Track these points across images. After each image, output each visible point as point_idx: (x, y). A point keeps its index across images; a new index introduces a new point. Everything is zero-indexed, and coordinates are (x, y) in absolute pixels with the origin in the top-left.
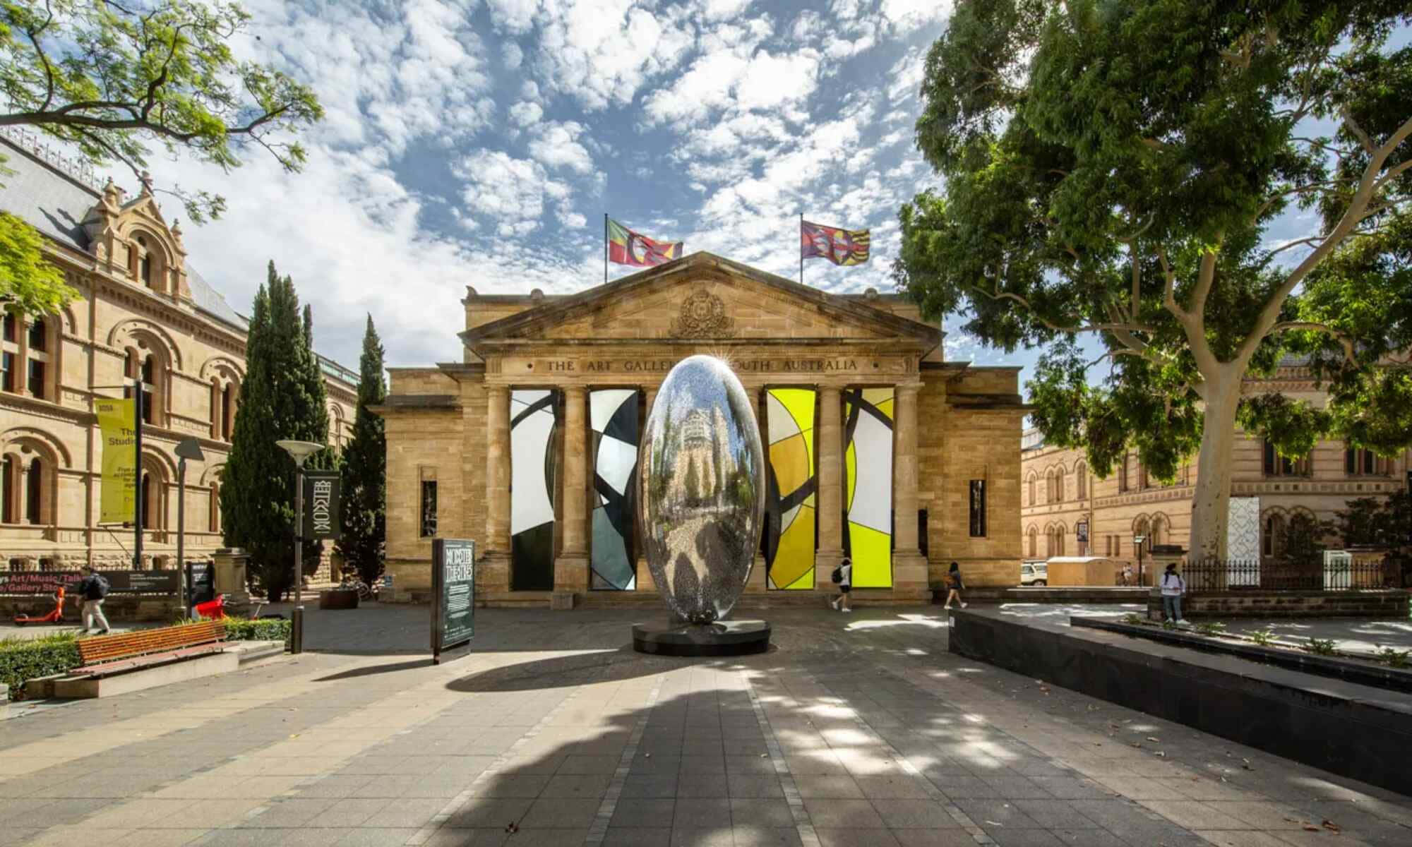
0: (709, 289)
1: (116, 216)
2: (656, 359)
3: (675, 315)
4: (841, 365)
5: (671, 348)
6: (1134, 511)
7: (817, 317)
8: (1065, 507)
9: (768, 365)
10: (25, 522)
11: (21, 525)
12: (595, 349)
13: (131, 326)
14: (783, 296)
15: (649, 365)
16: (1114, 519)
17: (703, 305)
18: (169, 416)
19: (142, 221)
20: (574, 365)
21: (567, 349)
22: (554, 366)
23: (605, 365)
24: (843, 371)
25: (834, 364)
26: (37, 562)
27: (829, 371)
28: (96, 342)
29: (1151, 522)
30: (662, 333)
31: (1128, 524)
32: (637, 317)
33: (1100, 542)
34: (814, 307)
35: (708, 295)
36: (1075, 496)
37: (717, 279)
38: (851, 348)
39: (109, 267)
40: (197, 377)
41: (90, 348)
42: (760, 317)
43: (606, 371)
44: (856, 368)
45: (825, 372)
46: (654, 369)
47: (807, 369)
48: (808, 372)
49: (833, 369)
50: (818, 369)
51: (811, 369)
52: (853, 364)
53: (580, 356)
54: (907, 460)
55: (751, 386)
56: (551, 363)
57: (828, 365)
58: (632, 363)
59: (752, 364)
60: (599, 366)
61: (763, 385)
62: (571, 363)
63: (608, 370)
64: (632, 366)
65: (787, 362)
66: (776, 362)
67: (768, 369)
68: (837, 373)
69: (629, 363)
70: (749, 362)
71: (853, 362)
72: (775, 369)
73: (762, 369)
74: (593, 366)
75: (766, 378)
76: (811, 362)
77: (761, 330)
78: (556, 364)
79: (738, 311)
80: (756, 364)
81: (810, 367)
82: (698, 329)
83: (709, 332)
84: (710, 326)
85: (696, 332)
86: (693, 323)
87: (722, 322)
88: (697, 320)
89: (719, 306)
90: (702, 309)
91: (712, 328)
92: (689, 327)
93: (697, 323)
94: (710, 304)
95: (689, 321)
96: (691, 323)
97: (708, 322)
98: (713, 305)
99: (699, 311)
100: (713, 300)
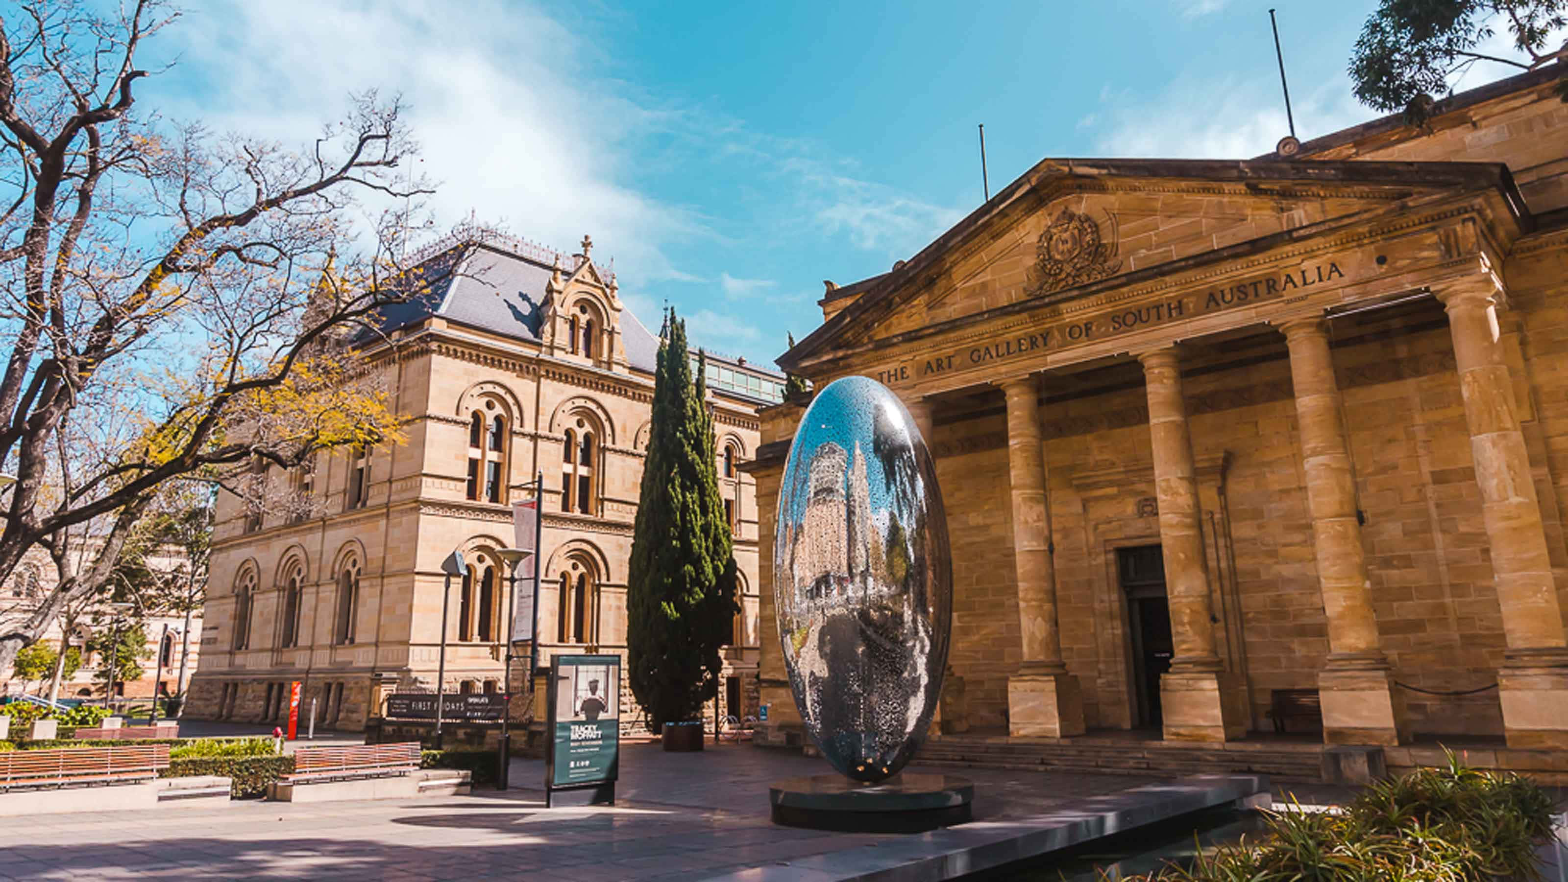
0: (1073, 208)
1: (560, 292)
2: (1009, 336)
3: (1030, 261)
4: (1312, 276)
5: (1025, 315)
7: (1251, 200)
9: (1180, 306)
10: (476, 640)
11: (474, 642)
12: (928, 342)
13: (569, 405)
14: (1183, 184)
15: (1002, 350)
17: (1065, 236)
18: (603, 500)
19: (585, 288)
20: (909, 372)
21: (896, 350)
22: (885, 376)
23: (945, 363)
24: (1317, 284)
25: (1297, 279)
26: (481, 685)
27: (1290, 292)
28: (539, 432)
30: (1016, 295)
32: (980, 279)
34: (1242, 187)
35: (1071, 217)
37: (1082, 188)
38: (1319, 241)
39: (552, 347)
40: (631, 449)
41: (535, 438)
42: (1158, 228)
43: (947, 371)
44: (1341, 275)
45: (1282, 296)
46: (1009, 353)
47: (1249, 298)
48: (1250, 303)
49: (1295, 286)
50: (1269, 292)
51: (1257, 295)
52: (1334, 268)
53: (914, 356)
54: (1488, 444)
55: (1153, 350)
56: (881, 374)
57: (1286, 282)
58: (979, 351)
59: (1153, 312)
60: (938, 366)
61: (1173, 344)
62: (904, 369)
63: (950, 368)
64: (979, 356)
65: (1212, 294)
66: (1193, 299)
67: (1181, 314)
68: (1304, 294)
69: (976, 352)
70: (1148, 309)
71: (1333, 265)
72: (1192, 311)
73: (1170, 316)
74: (931, 367)
75: (1179, 330)
76: (1255, 284)
77: (1161, 250)
78: (887, 373)
79: (1124, 228)
80: (1161, 309)
81: (1254, 293)
82: (1063, 275)
83: (1078, 276)
84: (1078, 266)
85: (1061, 280)
86: (1055, 268)
87: (1097, 255)
88: (1060, 261)
89: (1089, 230)
90: (1064, 242)
91: (1082, 268)
92: (1050, 275)
93: (1060, 265)
94: (1076, 232)
95: (1049, 267)
96: (1050, 269)
97: (1076, 260)
98: (1080, 231)
99: (1061, 247)
100: (1079, 224)
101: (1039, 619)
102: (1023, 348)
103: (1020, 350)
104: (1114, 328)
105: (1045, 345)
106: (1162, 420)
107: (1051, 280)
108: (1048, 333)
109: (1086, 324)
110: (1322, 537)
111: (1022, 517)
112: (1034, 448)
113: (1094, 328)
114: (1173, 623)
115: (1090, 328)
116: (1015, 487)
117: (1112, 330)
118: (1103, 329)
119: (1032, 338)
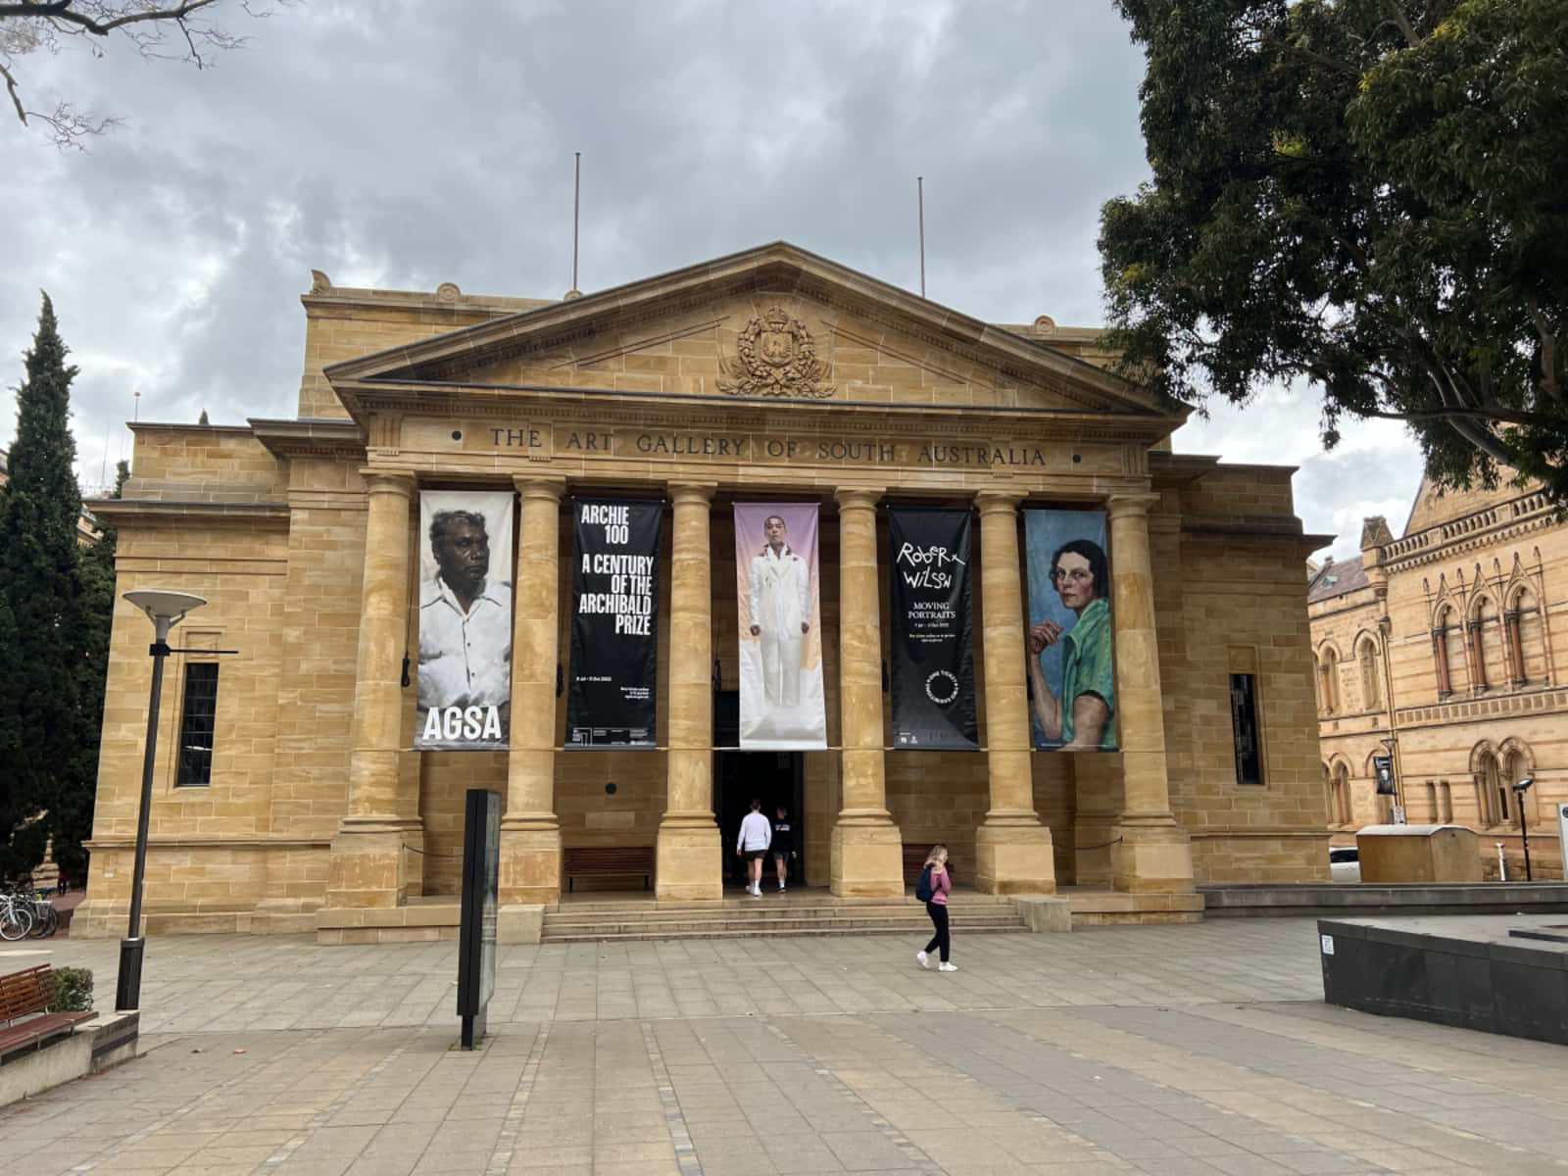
0: (786, 309)
2: (691, 432)
3: (726, 351)
4: (1018, 456)
6: (1470, 736)
8: (1346, 726)
9: (892, 452)
12: (584, 410)
15: (681, 445)
16: (1433, 751)
17: (777, 337)
20: (543, 439)
21: (531, 407)
22: (504, 437)
23: (600, 440)
24: (1023, 466)
25: (1005, 455)
27: (996, 467)
29: (1501, 757)
30: (705, 385)
31: (1461, 759)
32: (656, 352)
33: (1415, 793)
35: (787, 318)
36: (1361, 706)
37: (801, 290)
38: (1035, 427)
42: (877, 363)
43: (601, 451)
44: (1043, 463)
45: (990, 468)
46: (689, 452)
47: (959, 462)
48: (961, 466)
49: (1003, 462)
50: (979, 462)
51: (968, 461)
52: (1038, 455)
53: (555, 421)
54: (1140, 638)
55: (864, 489)
56: (497, 431)
57: (995, 456)
58: (649, 438)
59: (864, 450)
60: (588, 442)
61: (884, 489)
62: (535, 434)
63: (606, 448)
64: (650, 445)
65: (925, 448)
66: (907, 448)
67: (893, 459)
68: (1011, 471)
69: (645, 439)
70: (859, 445)
71: (1038, 452)
72: (905, 459)
73: (882, 458)
74: (577, 441)
75: (890, 475)
76: (967, 449)
77: (879, 387)
78: (506, 433)
79: (839, 350)
80: (873, 449)
81: (965, 458)
82: (770, 381)
83: (787, 387)
84: (790, 375)
85: (767, 386)
86: (761, 368)
87: (812, 371)
88: (768, 364)
89: (806, 340)
90: (776, 344)
91: (793, 379)
92: (753, 375)
93: (768, 368)
94: (790, 337)
95: (755, 365)
96: (756, 369)
97: (788, 368)
98: (795, 337)
99: (771, 348)
100: (795, 329)
101: (701, 764)
102: (710, 450)
103: (705, 452)
104: (820, 456)
105: (738, 454)
106: (863, 564)
107: (754, 381)
108: (742, 441)
109: (789, 443)
110: (1003, 701)
111: (690, 644)
112: (707, 568)
113: (798, 450)
114: (852, 774)
115: (793, 449)
116: (683, 609)
117: (817, 456)
118: (808, 453)
119: (721, 441)
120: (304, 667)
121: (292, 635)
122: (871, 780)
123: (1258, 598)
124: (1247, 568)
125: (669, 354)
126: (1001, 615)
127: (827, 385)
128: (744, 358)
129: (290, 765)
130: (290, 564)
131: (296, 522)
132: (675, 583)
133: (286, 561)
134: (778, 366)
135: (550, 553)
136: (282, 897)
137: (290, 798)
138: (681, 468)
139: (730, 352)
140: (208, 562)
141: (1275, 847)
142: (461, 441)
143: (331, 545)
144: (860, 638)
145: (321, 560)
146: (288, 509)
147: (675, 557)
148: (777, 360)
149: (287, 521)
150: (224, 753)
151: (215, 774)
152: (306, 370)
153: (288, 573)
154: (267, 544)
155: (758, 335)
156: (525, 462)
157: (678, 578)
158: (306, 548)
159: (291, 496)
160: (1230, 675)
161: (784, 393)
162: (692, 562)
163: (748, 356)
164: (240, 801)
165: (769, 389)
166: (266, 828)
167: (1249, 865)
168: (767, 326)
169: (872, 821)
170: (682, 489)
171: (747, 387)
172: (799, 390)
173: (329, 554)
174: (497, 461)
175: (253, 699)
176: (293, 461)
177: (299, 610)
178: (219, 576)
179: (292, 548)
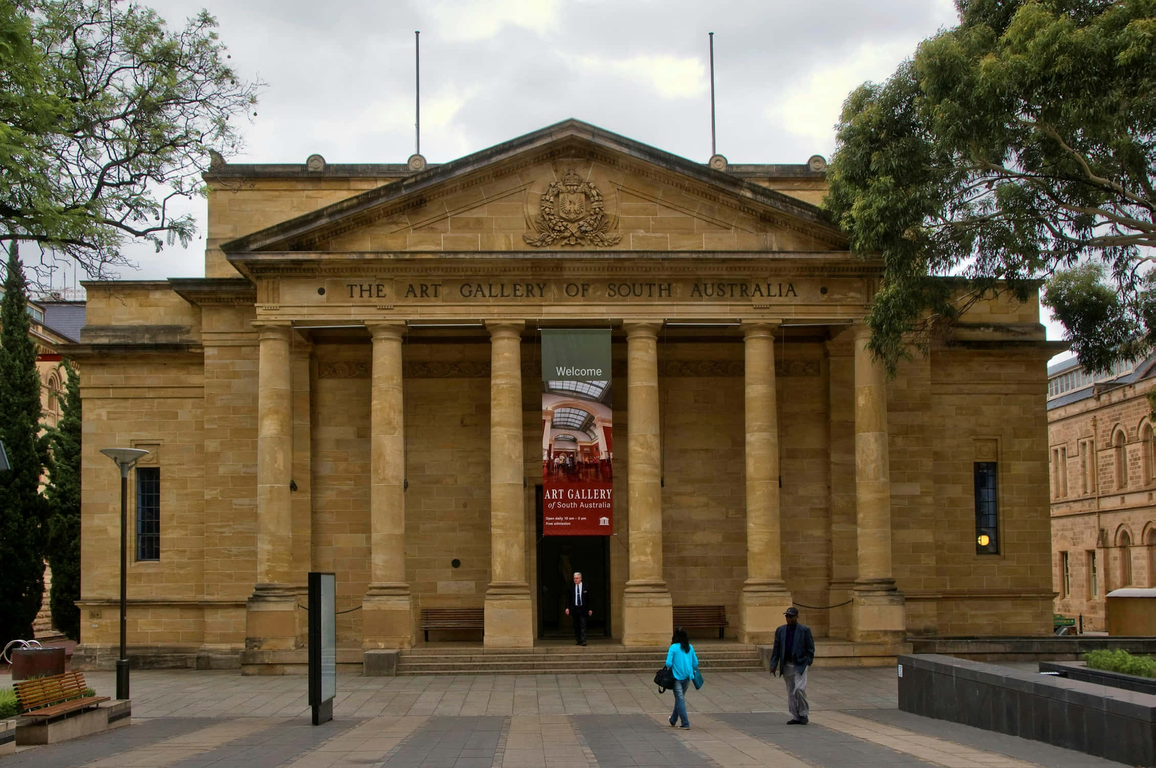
0: (580, 172)
2: (506, 279)
4: (775, 290)
5: (528, 264)
9: (669, 289)
12: (418, 266)
15: (497, 290)
17: (572, 198)
20: (387, 290)
21: (377, 266)
22: (357, 290)
23: (430, 290)
24: (778, 297)
25: (764, 289)
27: (757, 299)
30: (513, 240)
32: (475, 214)
35: (579, 182)
37: (592, 156)
38: (787, 265)
42: (657, 215)
43: (433, 299)
44: (795, 295)
45: (751, 301)
46: (502, 296)
47: (725, 296)
48: (726, 300)
49: (762, 295)
50: (742, 295)
51: (732, 295)
52: (791, 288)
53: (395, 276)
54: (873, 440)
55: (644, 322)
56: (352, 286)
57: (755, 290)
58: (470, 286)
59: (646, 289)
60: (422, 291)
61: (662, 322)
62: (381, 287)
63: (436, 296)
64: (470, 292)
65: (696, 285)
66: (680, 285)
67: (669, 296)
68: (768, 303)
69: (468, 287)
70: (641, 285)
71: (791, 285)
72: (679, 295)
73: (660, 296)
74: (413, 291)
75: (667, 309)
76: (732, 285)
77: (658, 235)
78: (359, 287)
79: (625, 205)
80: (652, 286)
81: (730, 293)
83: (582, 238)
84: (583, 228)
85: (564, 238)
86: (560, 224)
87: (601, 222)
88: (565, 220)
89: (597, 198)
90: (572, 203)
91: (586, 232)
92: (553, 229)
93: (565, 223)
94: (583, 196)
95: (554, 222)
96: (555, 225)
97: (581, 223)
98: (587, 197)
99: (568, 207)
100: (587, 190)
101: (516, 546)
102: (519, 294)
103: (515, 296)
104: (609, 295)
105: (541, 296)
106: (645, 384)
107: (554, 235)
108: (545, 285)
109: (583, 285)
110: (758, 493)
111: (506, 453)
112: (519, 390)
113: (590, 290)
114: (635, 553)
115: (587, 290)
116: (499, 424)
117: (607, 295)
118: (599, 293)
119: (527, 285)
120: (222, 471)
121: (212, 445)
122: (650, 557)
123: (1003, 397)
124: (994, 370)
125: (485, 215)
126: (758, 423)
127: (614, 235)
128: (546, 216)
129: (216, 545)
130: (206, 391)
131: (209, 357)
132: (493, 403)
133: (203, 387)
134: (572, 221)
135: (395, 382)
136: (217, 643)
137: (218, 570)
138: (496, 310)
139: (533, 210)
140: (147, 390)
141: (1006, 607)
142: (325, 296)
143: (235, 375)
144: (642, 445)
145: (229, 386)
146: (201, 347)
147: (493, 382)
148: (572, 216)
149: (202, 356)
150: (168, 535)
151: (163, 552)
152: (209, 233)
153: (205, 397)
154: (188, 373)
155: (557, 195)
156: (373, 310)
157: (495, 399)
158: (217, 378)
159: (204, 337)
160: (975, 463)
161: (580, 244)
162: (505, 386)
163: (548, 214)
164: (182, 572)
165: (566, 241)
166: (202, 592)
167: (983, 621)
168: (563, 188)
169: (650, 589)
170: (498, 327)
171: (549, 240)
172: (591, 241)
173: (236, 382)
174: (353, 310)
175: (187, 495)
176: (203, 309)
177: (215, 427)
178: (156, 401)
179: (207, 378)
